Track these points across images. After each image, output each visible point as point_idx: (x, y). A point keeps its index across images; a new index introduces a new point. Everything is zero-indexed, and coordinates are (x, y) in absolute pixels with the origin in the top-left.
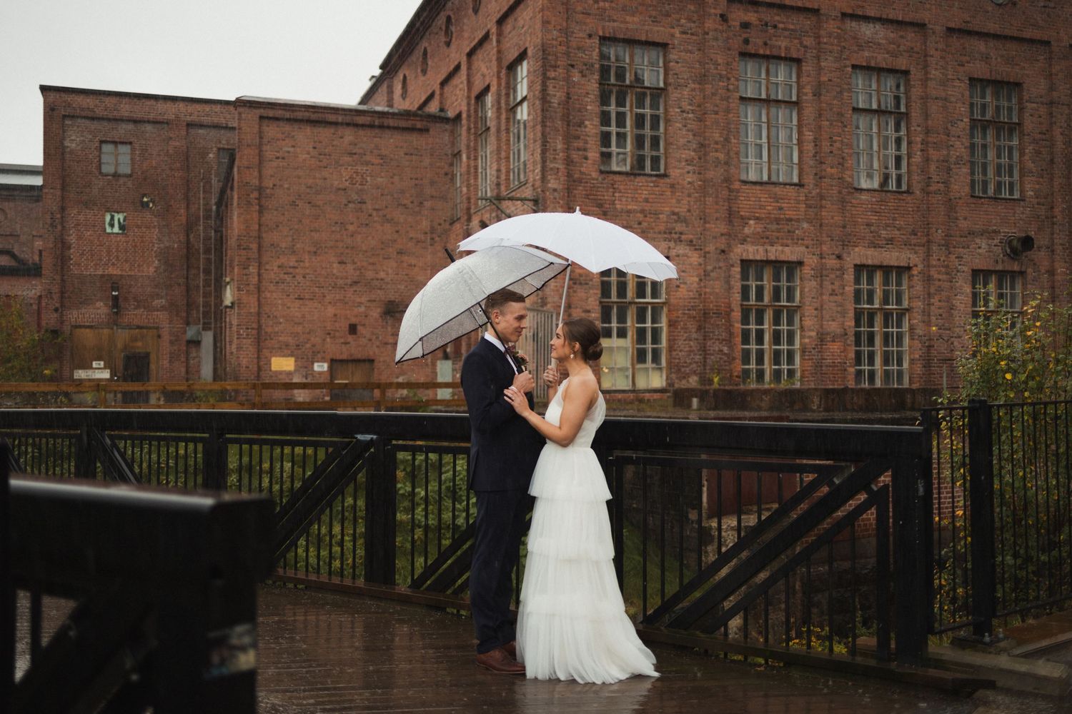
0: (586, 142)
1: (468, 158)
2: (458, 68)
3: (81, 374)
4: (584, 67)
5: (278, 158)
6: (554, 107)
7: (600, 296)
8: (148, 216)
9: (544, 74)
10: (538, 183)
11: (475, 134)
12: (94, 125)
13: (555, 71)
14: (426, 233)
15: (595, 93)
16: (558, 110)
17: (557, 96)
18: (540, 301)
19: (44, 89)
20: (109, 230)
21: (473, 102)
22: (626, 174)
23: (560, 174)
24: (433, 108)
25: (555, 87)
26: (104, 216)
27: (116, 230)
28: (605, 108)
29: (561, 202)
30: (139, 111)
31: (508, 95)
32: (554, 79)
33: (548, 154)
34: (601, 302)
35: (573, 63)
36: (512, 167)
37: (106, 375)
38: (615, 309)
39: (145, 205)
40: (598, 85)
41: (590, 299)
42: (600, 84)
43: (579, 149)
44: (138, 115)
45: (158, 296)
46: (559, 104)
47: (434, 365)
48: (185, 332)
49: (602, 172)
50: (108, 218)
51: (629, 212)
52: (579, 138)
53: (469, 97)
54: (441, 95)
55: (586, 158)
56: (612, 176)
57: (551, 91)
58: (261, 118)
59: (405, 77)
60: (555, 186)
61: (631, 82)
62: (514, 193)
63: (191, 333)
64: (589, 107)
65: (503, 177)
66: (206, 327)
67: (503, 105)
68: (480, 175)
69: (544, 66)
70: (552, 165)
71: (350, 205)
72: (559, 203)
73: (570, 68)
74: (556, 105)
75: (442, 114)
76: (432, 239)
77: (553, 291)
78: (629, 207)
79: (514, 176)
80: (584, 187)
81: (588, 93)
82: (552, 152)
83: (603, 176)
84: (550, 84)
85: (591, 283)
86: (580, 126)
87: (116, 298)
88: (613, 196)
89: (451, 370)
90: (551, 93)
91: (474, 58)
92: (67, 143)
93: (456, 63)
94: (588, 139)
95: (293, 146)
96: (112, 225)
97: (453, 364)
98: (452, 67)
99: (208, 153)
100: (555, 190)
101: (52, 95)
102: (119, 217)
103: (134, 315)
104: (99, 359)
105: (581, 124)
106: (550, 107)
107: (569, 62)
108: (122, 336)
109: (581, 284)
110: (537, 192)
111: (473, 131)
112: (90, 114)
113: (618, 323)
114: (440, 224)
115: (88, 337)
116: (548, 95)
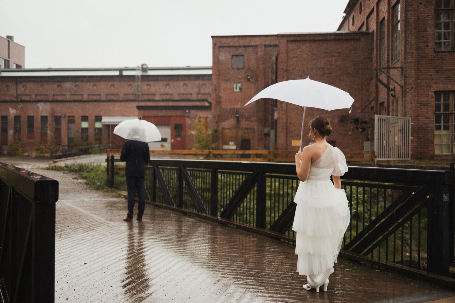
0: (427, 39)
1: (377, 50)
2: (373, 10)
3: (226, 147)
4: (427, 3)
5: (294, 57)
6: (410, 24)
7: (434, 110)
8: (250, 84)
9: (406, 9)
10: (403, 60)
11: (380, 39)
12: (230, 49)
13: (412, 7)
14: (359, 85)
15: (433, 15)
16: (413, 25)
17: (412, 18)
18: (403, 114)
19: (213, 37)
20: (235, 90)
21: (379, 24)
22: (449, 52)
23: (414, 55)
24: (364, 29)
25: (411, 15)
26: (233, 85)
27: (238, 90)
28: (438, 21)
29: (414, 68)
30: (246, 42)
31: (392, 20)
32: (411, 11)
33: (407, 46)
34: (435, 114)
35: (421, 2)
36: (394, 53)
37: (234, 147)
38: (443, 117)
39: (249, 80)
40: (434, 11)
41: (429, 112)
42: (435, 10)
43: (424, 42)
44: (245, 44)
45: (254, 116)
46: (413, 22)
47: (362, 143)
48: (264, 130)
49: (435, 52)
50: (235, 86)
51: (450, 70)
52: (424, 37)
53: (377, 23)
54: (367, 22)
55: (427, 46)
56: (440, 54)
57: (409, 16)
58: (288, 41)
59: (353, 16)
60: (411, 61)
61: (452, 7)
62: (394, 65)
63: (266, 130)
64: (429, 22)
65: (390, 57)
66: (272, 128)
67: (390, 25)
68: (382, 57)
69: (406, 5)
70: (410, 51)
71: (325, 75)
72: (413, 68)
73: (419, 4)
74: (412, 23)
75: (367, 31)
76: (362, 88)
77: (409, 109)
78: (450, 68)
79: (395, 57)
80: (426, 60)
81: (429, 15)
82: (410, 45)
83: (436, 54)
84: (409, 13)
85: (429, 105)
86: (424, 31)
87: (238, 118)
88: (442, 63)
89: (370, 145)
90: (409, 17)
91: (380, 4)
92: (220, 57)
93: (372, 8)
94: (429, 37)
95: (301, 52)
96: (236, 88)
97: (371, 143)
98: (371, 10)
99: (272, 57)
100: (411, 62)
101: (215, 39)
102: (239, 85)
103: (244, 123)
104: (232, 141)
105: (425, 30)
106: (409, 24)
107: (419, 2)
108: (241, 132)
109: (424, 105)
110: (403, 64)
111: (379, 38)
112: (228, 45)
113: (444, 123)
114: (365, 81)
115: (228, 133)
116: (408, 19)
